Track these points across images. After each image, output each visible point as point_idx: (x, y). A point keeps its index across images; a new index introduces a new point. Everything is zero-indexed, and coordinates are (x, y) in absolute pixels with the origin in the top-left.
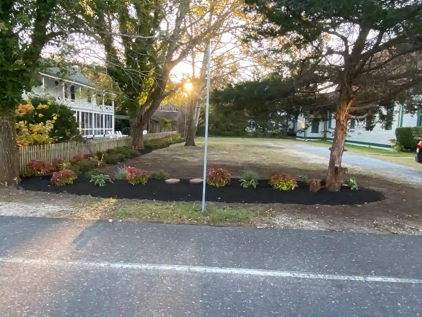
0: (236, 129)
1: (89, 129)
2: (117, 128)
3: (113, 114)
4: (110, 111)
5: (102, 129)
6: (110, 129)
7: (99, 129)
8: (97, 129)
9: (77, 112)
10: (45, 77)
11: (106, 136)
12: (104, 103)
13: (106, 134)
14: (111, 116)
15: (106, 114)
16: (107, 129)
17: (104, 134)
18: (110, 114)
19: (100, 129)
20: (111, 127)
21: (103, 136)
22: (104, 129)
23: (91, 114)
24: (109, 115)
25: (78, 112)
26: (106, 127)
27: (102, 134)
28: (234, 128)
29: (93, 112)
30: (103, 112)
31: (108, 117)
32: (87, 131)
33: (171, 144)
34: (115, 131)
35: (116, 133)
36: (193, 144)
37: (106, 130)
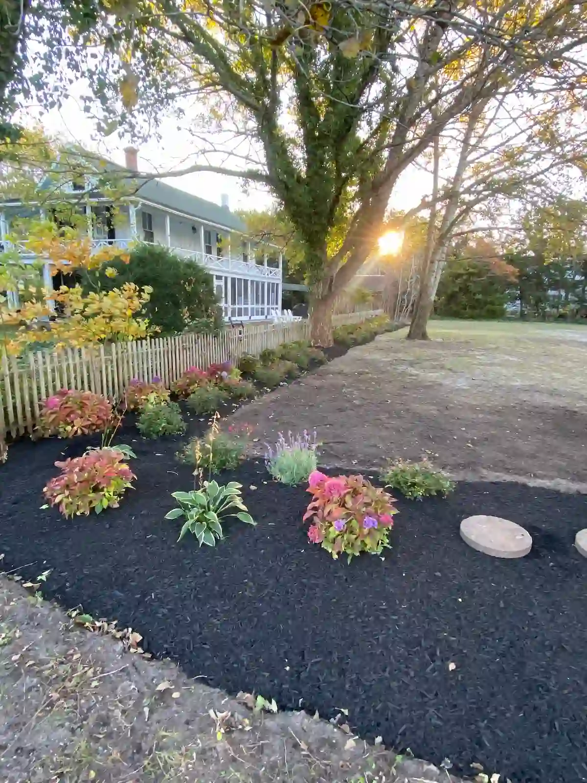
0: (489, 307)
1: (243, 306)
2: (286, 305)
3: (280, 282)
4: (276, 276)
5: (263, 307)
6: (275, 306)
7: (257, 306)
8: (255, 306)
9: (223, 278)
10: (171, 214)
11: (268, 317)
12: (266, 263)
13: (268, 313)
14: (277, 284)
15: (269, 281)
16: (270, 306)
17: (266, 313)
18: (276, 282)
19: (260, 306)
20: (277, 304)
21: (263, 317)
22: (266, 306)
23: (246, 281)
24: (273, 284)
25: (226, 278)
26: (268, 304)
27: (262, 314)
28: (486, 303)
29: (250, 279)
30: (265, 278)
31: (273, 287)
32: (240, 309)
33: (376, 334)
34: (283, 308)
35: (283, 314)
36: (424, 336)
37: (268, 309)
